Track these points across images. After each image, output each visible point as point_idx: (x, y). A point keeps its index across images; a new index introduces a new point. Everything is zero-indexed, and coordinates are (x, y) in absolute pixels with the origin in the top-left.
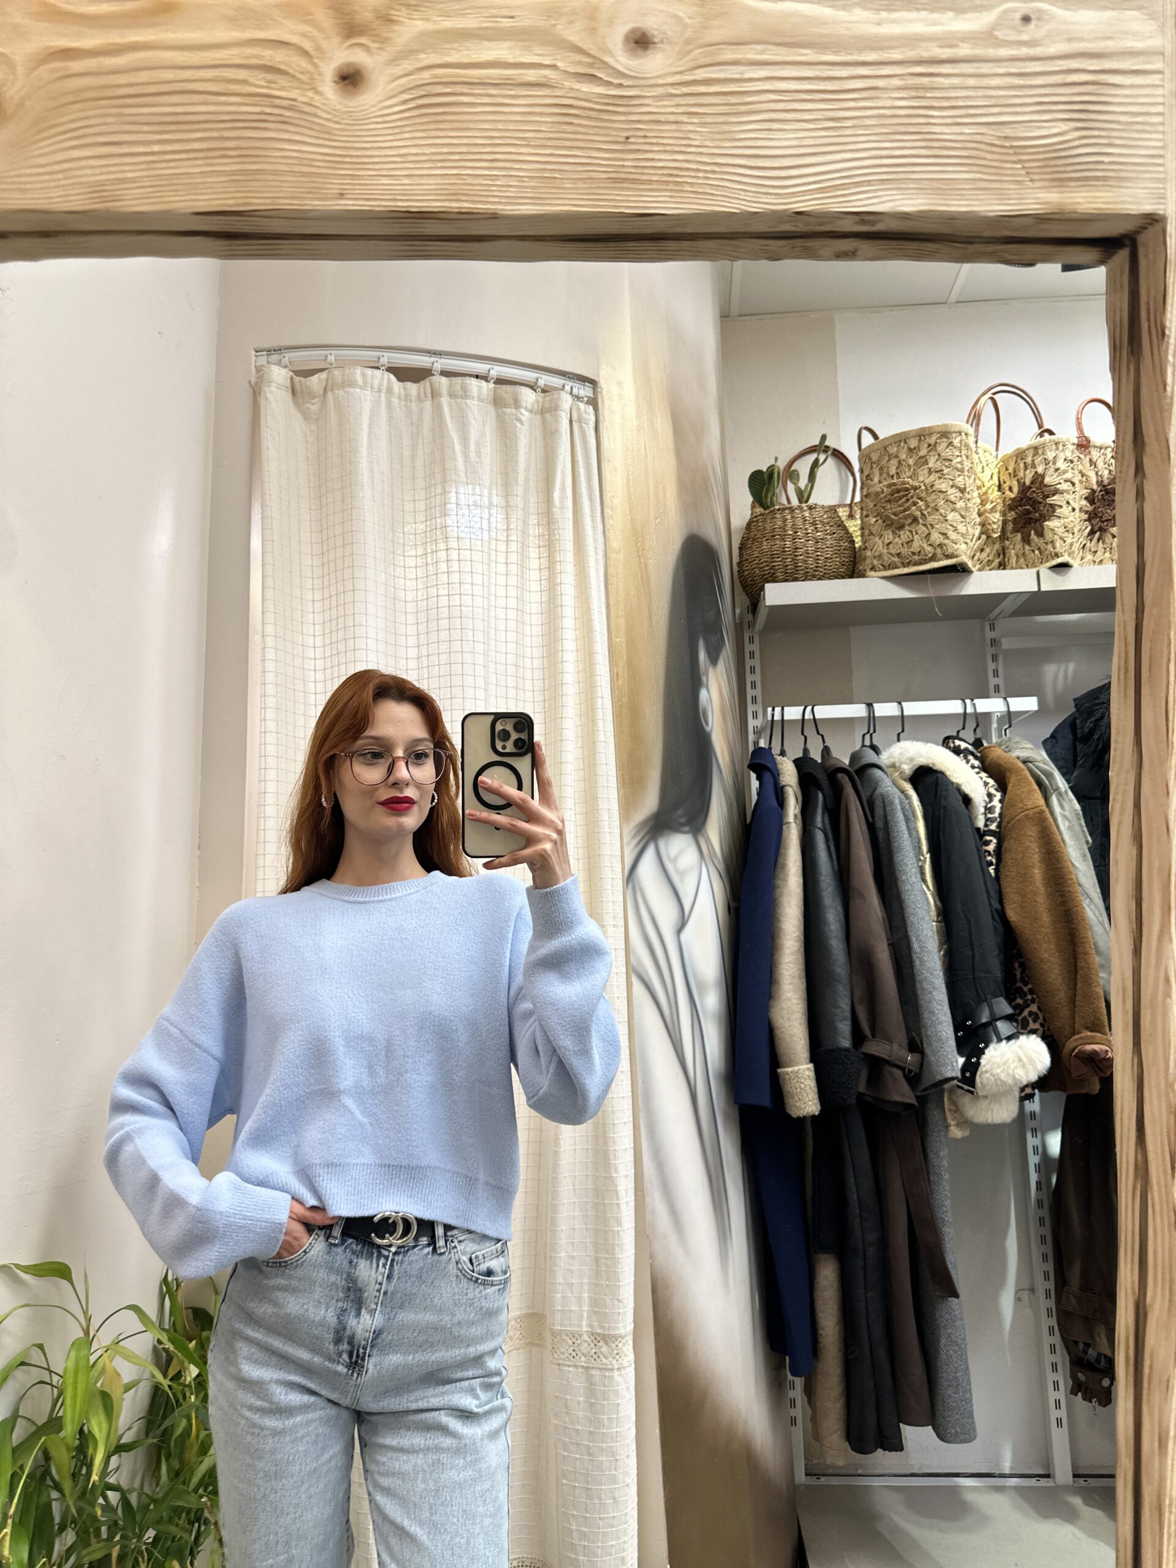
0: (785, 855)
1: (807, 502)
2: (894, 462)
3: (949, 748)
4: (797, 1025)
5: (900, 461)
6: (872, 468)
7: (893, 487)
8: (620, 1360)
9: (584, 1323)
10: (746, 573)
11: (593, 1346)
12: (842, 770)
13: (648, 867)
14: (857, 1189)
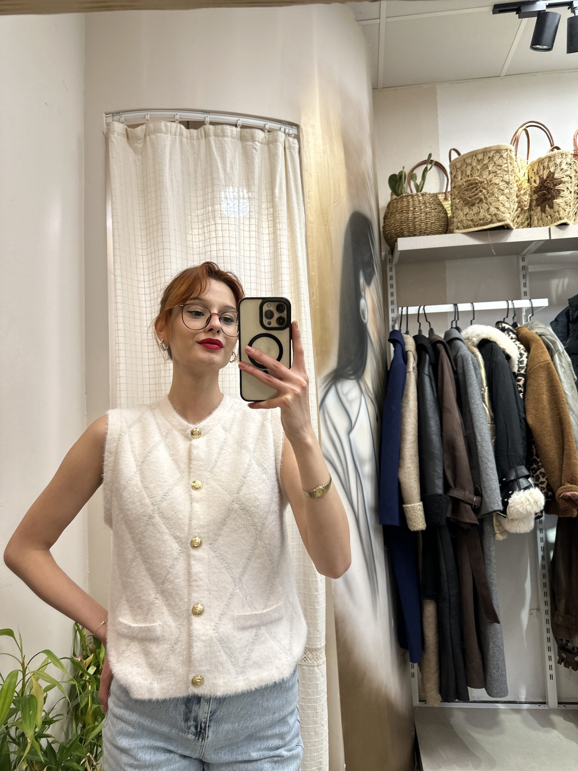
0: (408, 390)
1: (421, 191)
2: (469, 168)
3: (498, 328)
4: (413, 481)
5: (472, 167)
6: (457, 171)
7: (469, 182)
8: (318, 661)
10: (387, 232)
12: (440, 342)
13: (331, 399)
14: (446, 567)
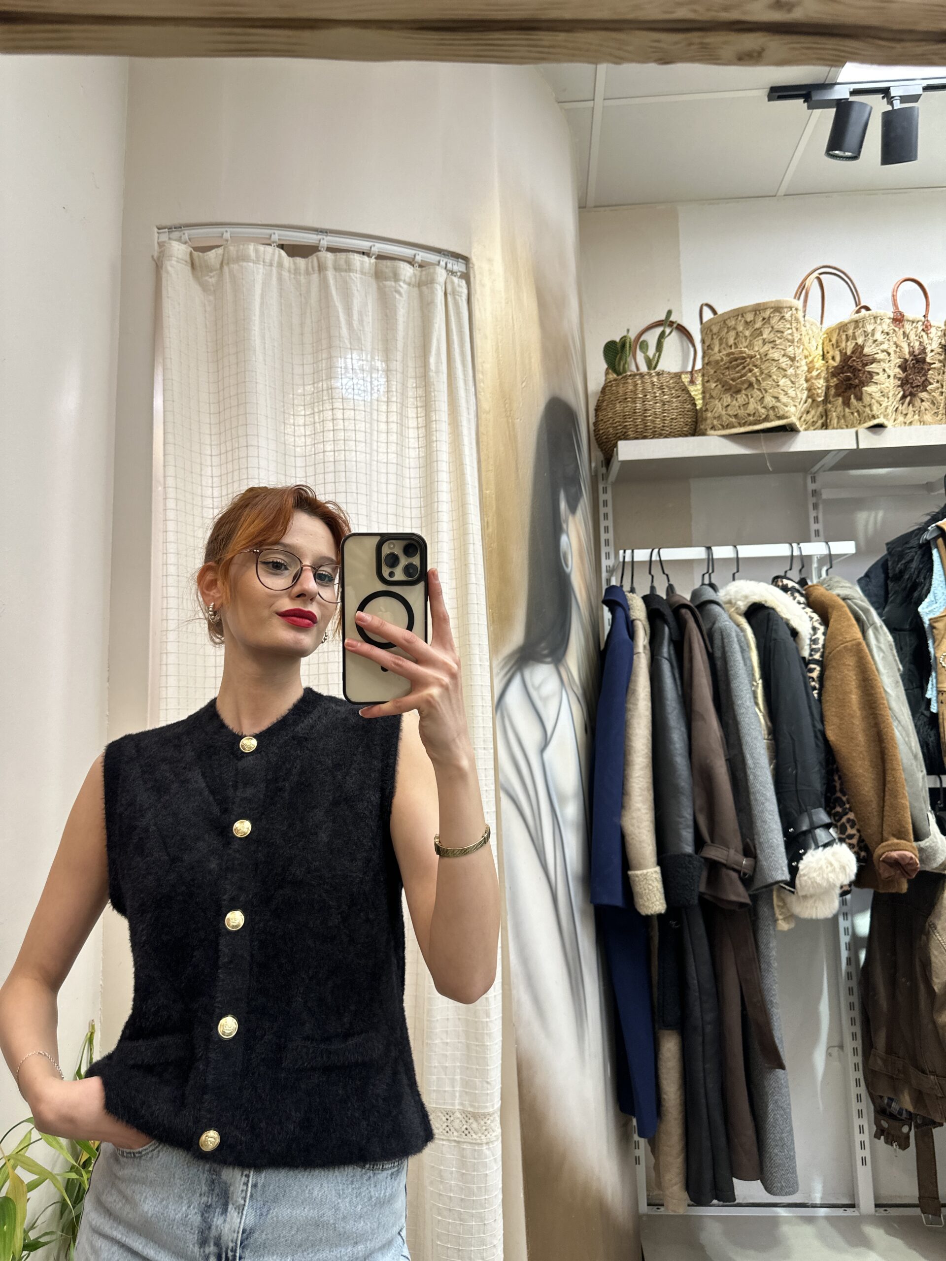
0: (636, 682)
1: (655, 368)
2: (732, 334)
3: (778, 586)
4: (645, 832)
5: (737, 333)
6: (712, 339)
7: (732, 356)
8: (489, 1135)
9: (457, 1102)
10: (601, 432)
11: (464, 1122)
12: (686, 606)
13: (514, 696)
14: (697, 976)
